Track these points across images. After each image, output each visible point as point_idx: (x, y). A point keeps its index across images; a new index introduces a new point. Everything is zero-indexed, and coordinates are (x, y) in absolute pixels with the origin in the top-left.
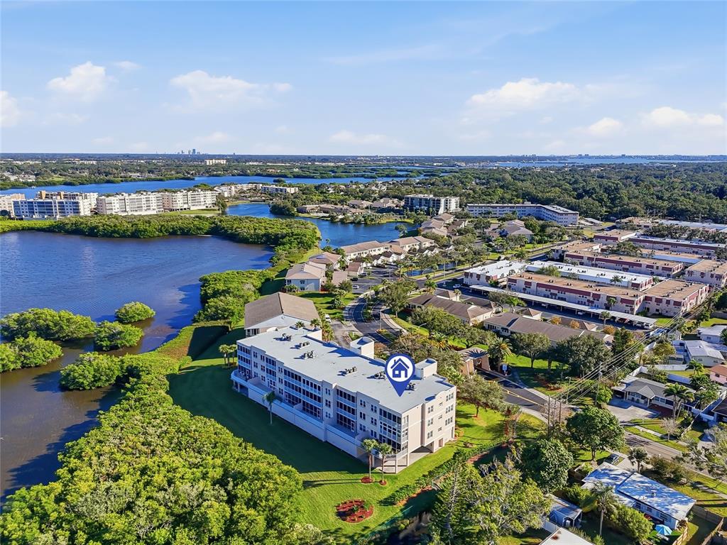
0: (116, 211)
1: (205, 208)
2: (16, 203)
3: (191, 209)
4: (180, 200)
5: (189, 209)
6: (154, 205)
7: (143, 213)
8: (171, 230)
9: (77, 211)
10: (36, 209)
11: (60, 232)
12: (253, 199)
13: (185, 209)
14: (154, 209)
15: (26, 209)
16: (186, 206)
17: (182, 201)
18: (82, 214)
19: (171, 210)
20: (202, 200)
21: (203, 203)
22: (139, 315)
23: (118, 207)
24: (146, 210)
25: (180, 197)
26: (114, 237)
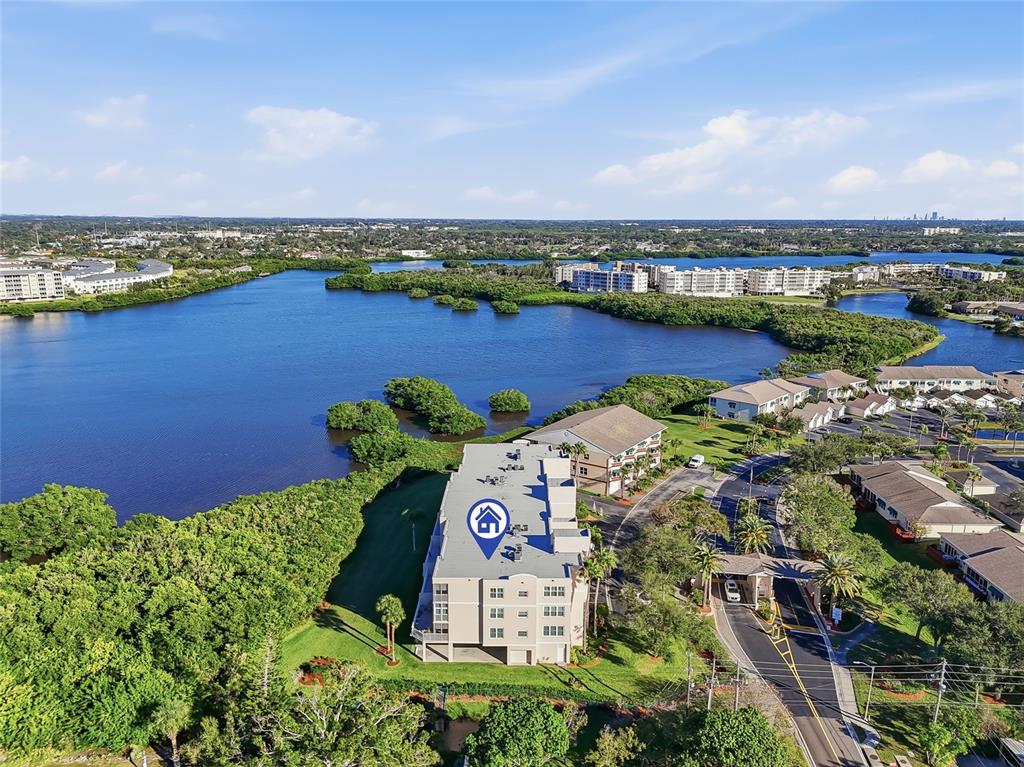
0: (679, 289)
1: (808, 294)
2: (575, 272)
3: (786, 294)
4: (770, 281)
5: (782, 294)
6: (730, 285)
7: (714, 295)
8: (708, 319)
9: (630, 286)
10: (592, 281)
11: (594, 309)
12: (904, 287)
13: (776, 294)
14: (729, 291)
15: (582, 280)
16: (778, 290)
17: (773, 282)
18: (635, 290)
19: (755, 294)
20: (806, 282)
21: (807, 287)
22: (508, 404)
23: (682, 284)
24: (718, 291)
25: (772, 276)
26: (637, 320)
